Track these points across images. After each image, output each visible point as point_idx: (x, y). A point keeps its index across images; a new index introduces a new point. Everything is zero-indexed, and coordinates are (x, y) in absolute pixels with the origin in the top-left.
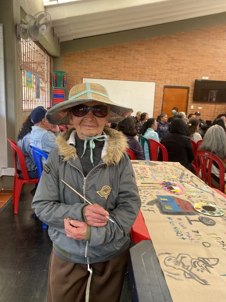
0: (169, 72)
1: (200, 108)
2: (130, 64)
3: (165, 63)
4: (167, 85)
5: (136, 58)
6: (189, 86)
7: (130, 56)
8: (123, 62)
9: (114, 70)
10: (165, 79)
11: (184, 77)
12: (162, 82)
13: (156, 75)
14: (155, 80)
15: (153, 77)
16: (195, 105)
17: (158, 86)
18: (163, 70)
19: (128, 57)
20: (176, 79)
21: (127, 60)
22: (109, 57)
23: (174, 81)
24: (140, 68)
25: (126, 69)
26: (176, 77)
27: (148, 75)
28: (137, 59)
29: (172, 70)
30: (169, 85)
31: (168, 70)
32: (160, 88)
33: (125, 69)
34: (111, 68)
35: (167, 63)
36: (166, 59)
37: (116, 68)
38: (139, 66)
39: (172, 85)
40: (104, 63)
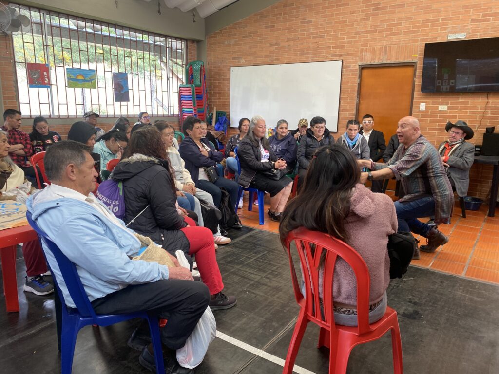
0: (369, 36)
1: (443, 108)
2: (297, 33)
3: (361, 19)
4: (365, 63)
5: (307, 20)
6: (415, 61)
7: (298, 19)
8: (287, 31)
9: (273, 48)
10: (362, 51)
11: (403, 42)
12: (354, 59)
13: (343, 47)
14: (341, 55)
15: (338, 51)
16: (430, 101)
17: (349, 67)
18: (357, 33)
19: (294, 22)
20: (384, 50)
21: (293, 26)
22: (266, 27)
23: (380, 54)
24: (314, 38)
25: (291, 43)
26: (385, 43)
27: (329, 47)
28: (310, 22)
29: (375, 31)
30: (369, 63)
31: (367, 32)
32: (352, 71)
33: (289, 43)
34: (269, 45)
35: (366, 19)
36: (363, 11)
37: (276, 44)
38: (312, 33)
39: (376, 62)
40: (259, 39)
